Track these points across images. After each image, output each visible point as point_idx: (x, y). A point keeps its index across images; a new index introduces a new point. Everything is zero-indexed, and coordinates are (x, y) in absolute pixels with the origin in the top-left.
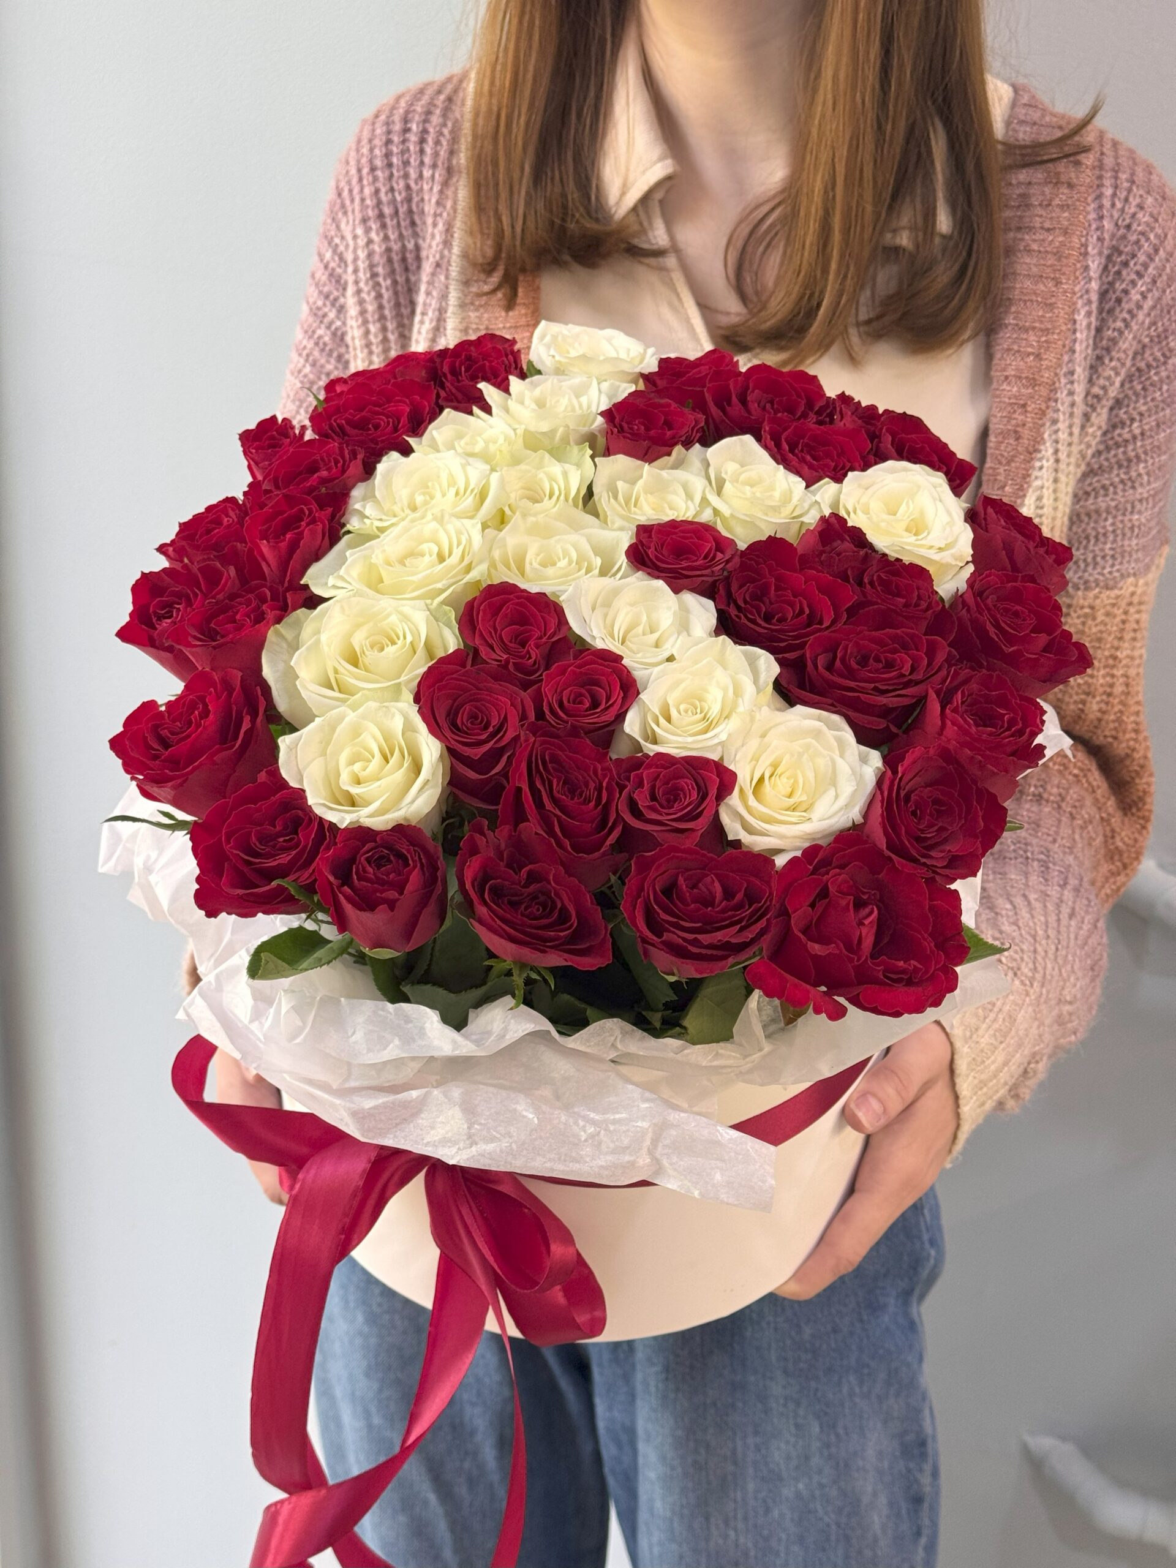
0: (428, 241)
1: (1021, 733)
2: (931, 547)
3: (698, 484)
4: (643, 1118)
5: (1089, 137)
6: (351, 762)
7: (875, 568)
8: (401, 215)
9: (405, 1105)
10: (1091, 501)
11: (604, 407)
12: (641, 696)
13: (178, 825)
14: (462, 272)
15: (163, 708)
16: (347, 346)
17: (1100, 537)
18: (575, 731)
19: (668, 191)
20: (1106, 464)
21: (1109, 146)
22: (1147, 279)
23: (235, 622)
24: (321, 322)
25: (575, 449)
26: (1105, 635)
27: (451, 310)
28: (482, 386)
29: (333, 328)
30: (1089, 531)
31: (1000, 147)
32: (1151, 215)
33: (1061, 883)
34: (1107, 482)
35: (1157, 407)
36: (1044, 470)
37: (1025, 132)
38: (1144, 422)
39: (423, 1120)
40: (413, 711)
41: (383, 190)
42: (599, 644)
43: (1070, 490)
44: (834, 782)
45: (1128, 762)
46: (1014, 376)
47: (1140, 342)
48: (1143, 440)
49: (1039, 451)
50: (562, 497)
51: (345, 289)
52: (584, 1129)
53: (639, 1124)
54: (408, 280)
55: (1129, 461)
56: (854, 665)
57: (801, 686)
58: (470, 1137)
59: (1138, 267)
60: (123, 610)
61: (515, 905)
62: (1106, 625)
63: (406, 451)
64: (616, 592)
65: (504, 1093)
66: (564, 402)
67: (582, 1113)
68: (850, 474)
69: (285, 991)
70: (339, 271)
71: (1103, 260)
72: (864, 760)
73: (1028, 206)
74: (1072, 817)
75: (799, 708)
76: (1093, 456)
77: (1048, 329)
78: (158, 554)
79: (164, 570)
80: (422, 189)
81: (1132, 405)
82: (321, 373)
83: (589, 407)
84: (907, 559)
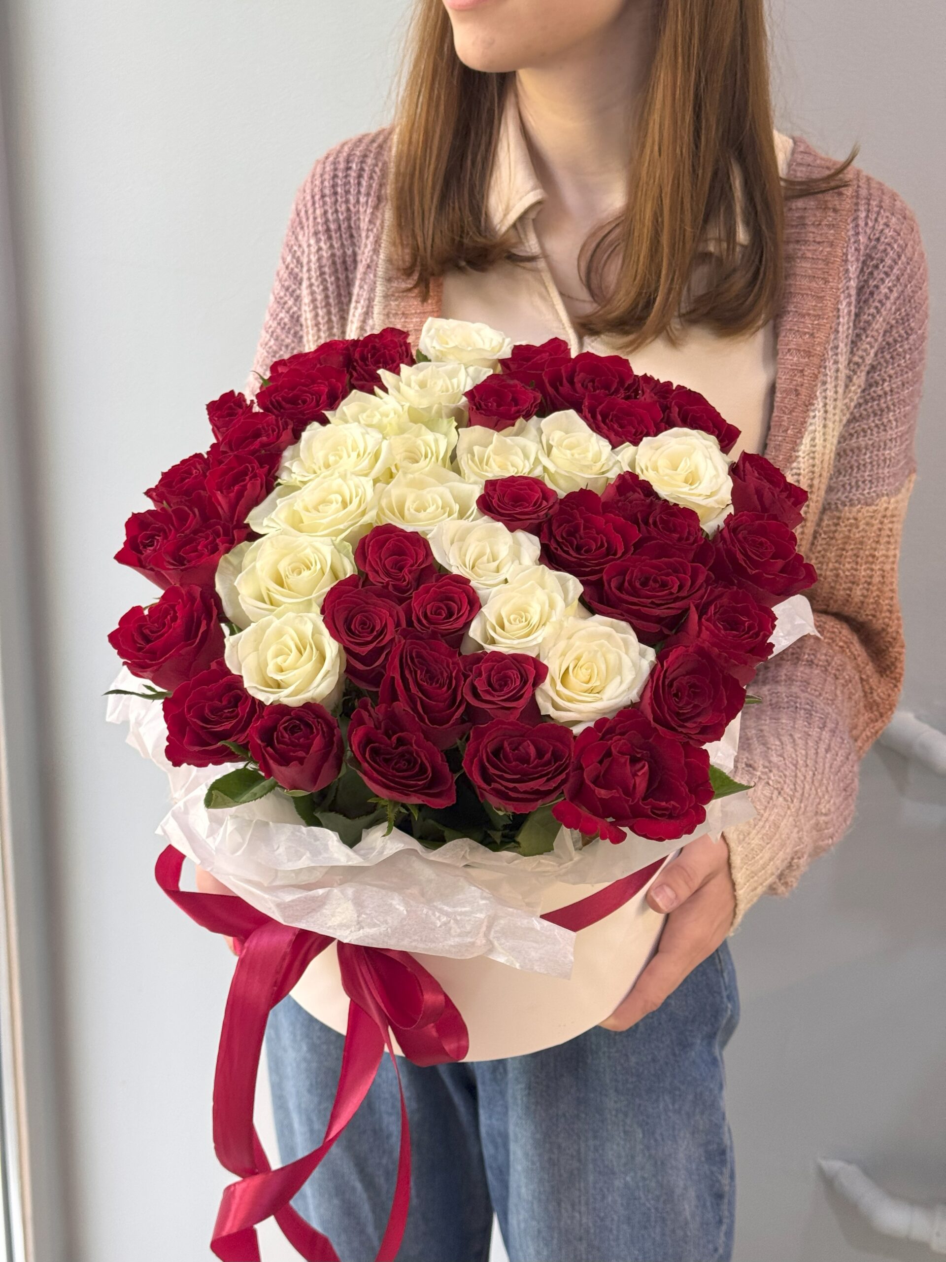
0: (362, 249)
1: (757, 635)
2: (700, 495)
3: (533, 447)
4: (481, 911)
5: (849, 175)
6: (277, 656)
7: (658, 511)
8: (343, 229)
9: (314, 899)
10: (854, 440)
11: (468, 388)
12: (482, 609)
13: (158, 696)
14: (387, 270)
15: (146, 612)
16: (301, 325)
17: (861, 467)
18: (434, 635)
19: (539, 213)
20: (865, 413)
21: (864, 181)
22: (893, 277)
23: (196, 551)
24: (283, 308)
25: (445, 421)
26: (865, 539)
27: (377, 299)
28: (381, 372)
29: (291, 312)
30: (853, 462)
31: (782, 183)
32: (895, 231)
33: (821, 726)
34: (866, 427)
35: (902, 371)
36: (817, 419)
37: (801, 171)
38: (893, 381)
39: (326, 911)
40: (319, 619)
41: (330, 211)
42: (455, 571)
43: (836, 434)
44: (619, 671)
45: (884, 634)
46: (795, 349)
47: (888, 323)
48: (891, 395)
49: (813, 405)
50: (434, 459)
51: (300, 284)
52: (439, 918)
53: (478, 915)
54: (347, 277)
55: (882, 410)
56: (638, 585)
57: (601, 601)
58: (359, 923)
59: (886, 269)
60: (119, 539)
61: (387, 761)
62: (866, 532)
63: (324, 421)
64: (468, 531)
65: (384, 892)
66: (440, 383)
67: (439, 907)
68: (645, 439)
69: (231, 816)
70: (296, 270)
71: (860, 265)
72: (642, 655)
73: (804, 225)
74: (836, 678)
75: (598, 617)
76: (855, 407)
77: (819, 315)
78: (145, 497)
79: (149, 512)
80: (358, 211)
81: (883, 370)
82: (282, 345)
83: (458, 387)
84: (682, 505)
